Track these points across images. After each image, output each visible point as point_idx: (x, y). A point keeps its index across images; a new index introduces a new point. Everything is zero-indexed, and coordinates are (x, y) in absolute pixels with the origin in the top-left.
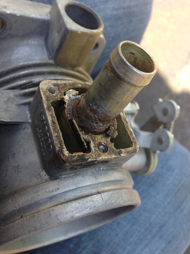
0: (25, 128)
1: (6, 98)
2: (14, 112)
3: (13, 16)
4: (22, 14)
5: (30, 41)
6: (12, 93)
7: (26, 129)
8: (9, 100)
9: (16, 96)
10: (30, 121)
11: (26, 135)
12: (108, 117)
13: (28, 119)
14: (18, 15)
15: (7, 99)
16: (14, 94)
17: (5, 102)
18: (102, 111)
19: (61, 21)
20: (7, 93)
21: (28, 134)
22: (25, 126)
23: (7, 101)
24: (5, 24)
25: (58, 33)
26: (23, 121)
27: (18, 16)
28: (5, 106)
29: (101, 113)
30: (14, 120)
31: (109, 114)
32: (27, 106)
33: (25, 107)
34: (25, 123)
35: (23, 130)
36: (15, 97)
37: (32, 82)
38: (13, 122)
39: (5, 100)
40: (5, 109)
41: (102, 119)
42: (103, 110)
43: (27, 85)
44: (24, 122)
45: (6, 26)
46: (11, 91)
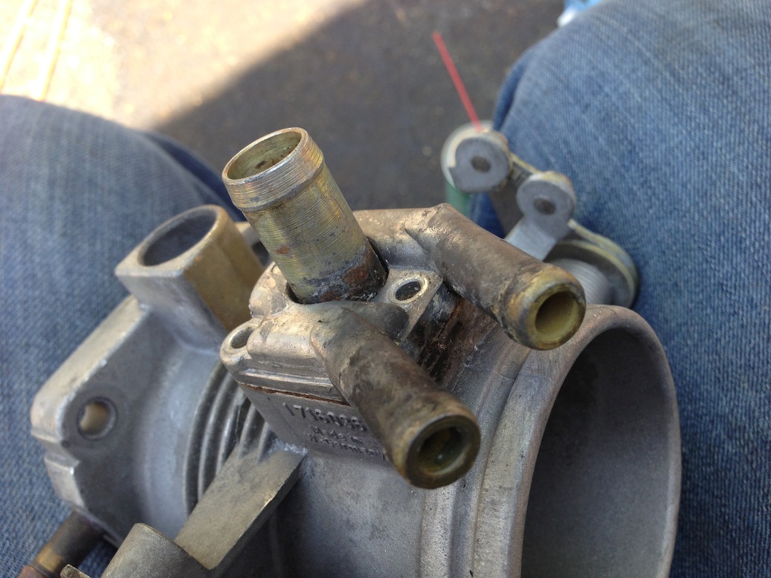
0: (313, 471)
1: (233, 476)
2: (267, 475)
3: (99, 374)
4: (106, 354)
5: (170, 373)
6: (236, 459)
7: (315, 469)
8: (242, 471)
9: (244, 454)
10: (305, 451)
11: (324, 475)
12: (358, 273)
13: (299, 454)
14: (104, 363)
15: (237, 474)
16: (237, 457)
17: (240, 482)
18: (338, 277)
19: (161, 283)
20: (229, 468)
21: (326, 469)
22: (308, 468)
23: (241, 476)
24: (106, 402)
25: (179, 301)
26: (297, 465)
27: (106, 366)
28: (247, 486)
29: (343, 281)
30: (282, 481)
31: (351, 265)
32: (275, 442)
33: (275, 449)
34: (303, 466)
35: (314, 475)
36: (246, 457)
37: (237, 407)
38: (284, 485)
39: (237, 478)
40: (252, 488)
41: (357, 286)
42: (336, 274)
43: (238, 420)
44: (300, 465)
45: (112, 402)
46: (230, 459)
